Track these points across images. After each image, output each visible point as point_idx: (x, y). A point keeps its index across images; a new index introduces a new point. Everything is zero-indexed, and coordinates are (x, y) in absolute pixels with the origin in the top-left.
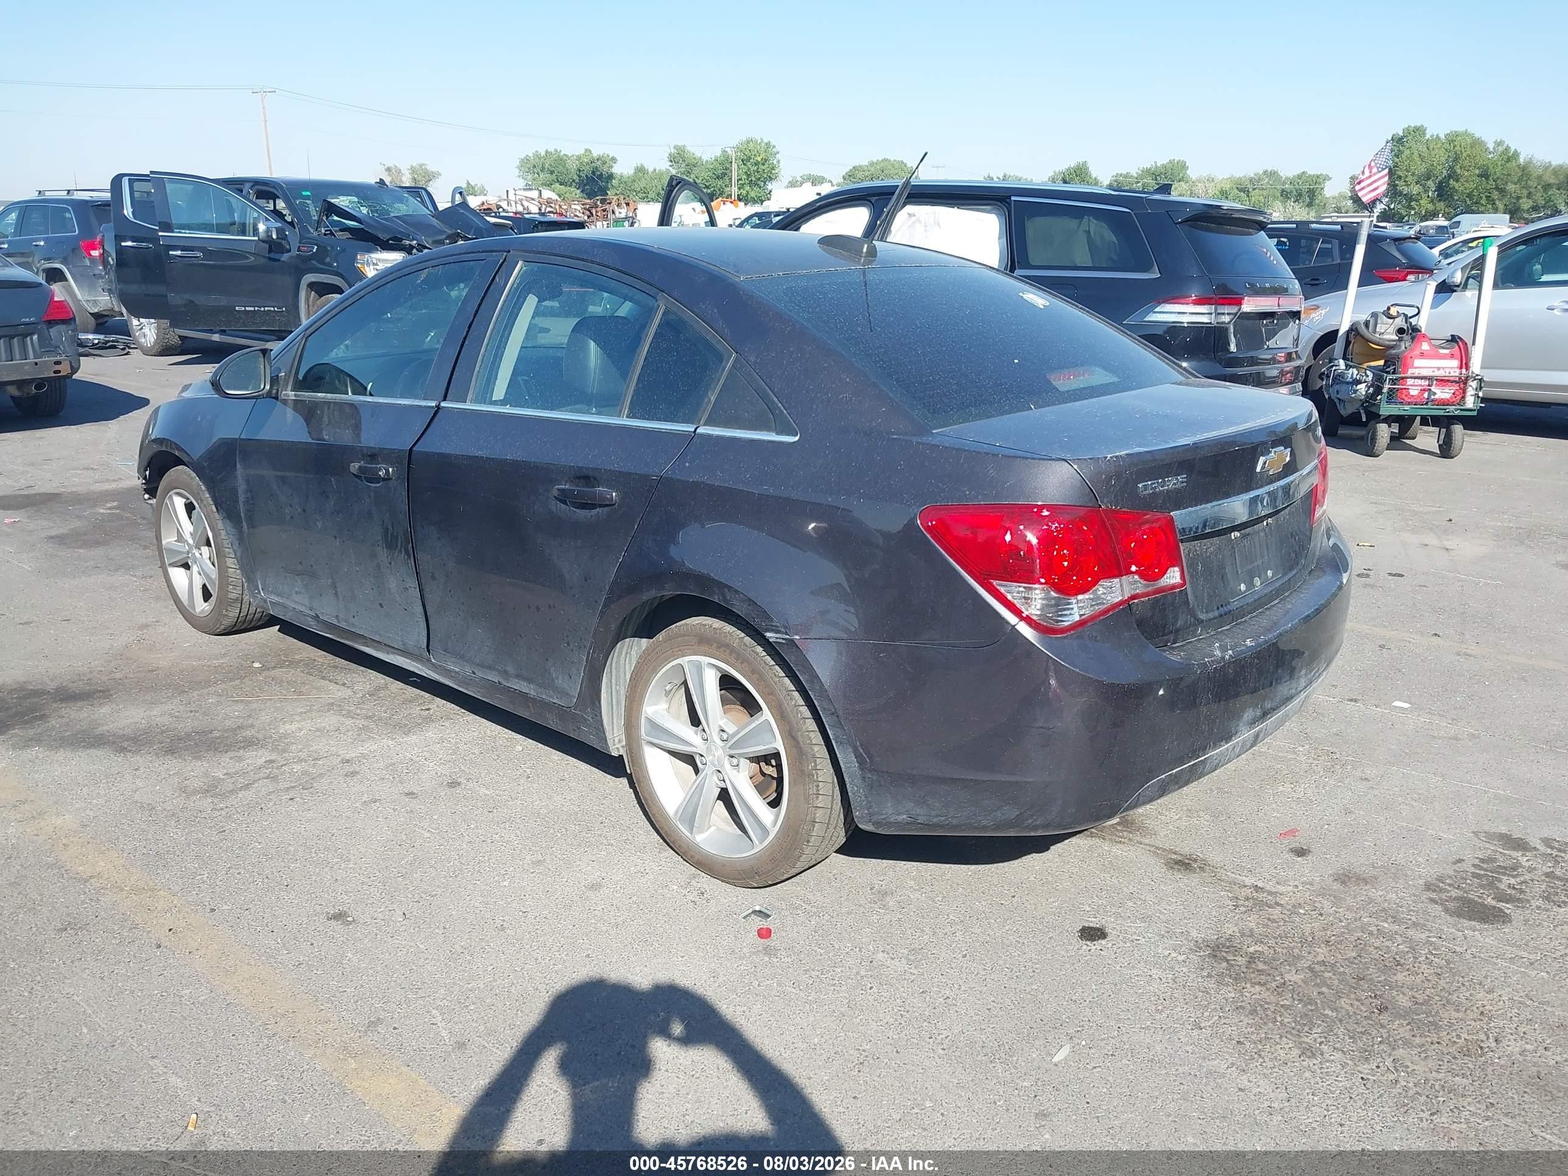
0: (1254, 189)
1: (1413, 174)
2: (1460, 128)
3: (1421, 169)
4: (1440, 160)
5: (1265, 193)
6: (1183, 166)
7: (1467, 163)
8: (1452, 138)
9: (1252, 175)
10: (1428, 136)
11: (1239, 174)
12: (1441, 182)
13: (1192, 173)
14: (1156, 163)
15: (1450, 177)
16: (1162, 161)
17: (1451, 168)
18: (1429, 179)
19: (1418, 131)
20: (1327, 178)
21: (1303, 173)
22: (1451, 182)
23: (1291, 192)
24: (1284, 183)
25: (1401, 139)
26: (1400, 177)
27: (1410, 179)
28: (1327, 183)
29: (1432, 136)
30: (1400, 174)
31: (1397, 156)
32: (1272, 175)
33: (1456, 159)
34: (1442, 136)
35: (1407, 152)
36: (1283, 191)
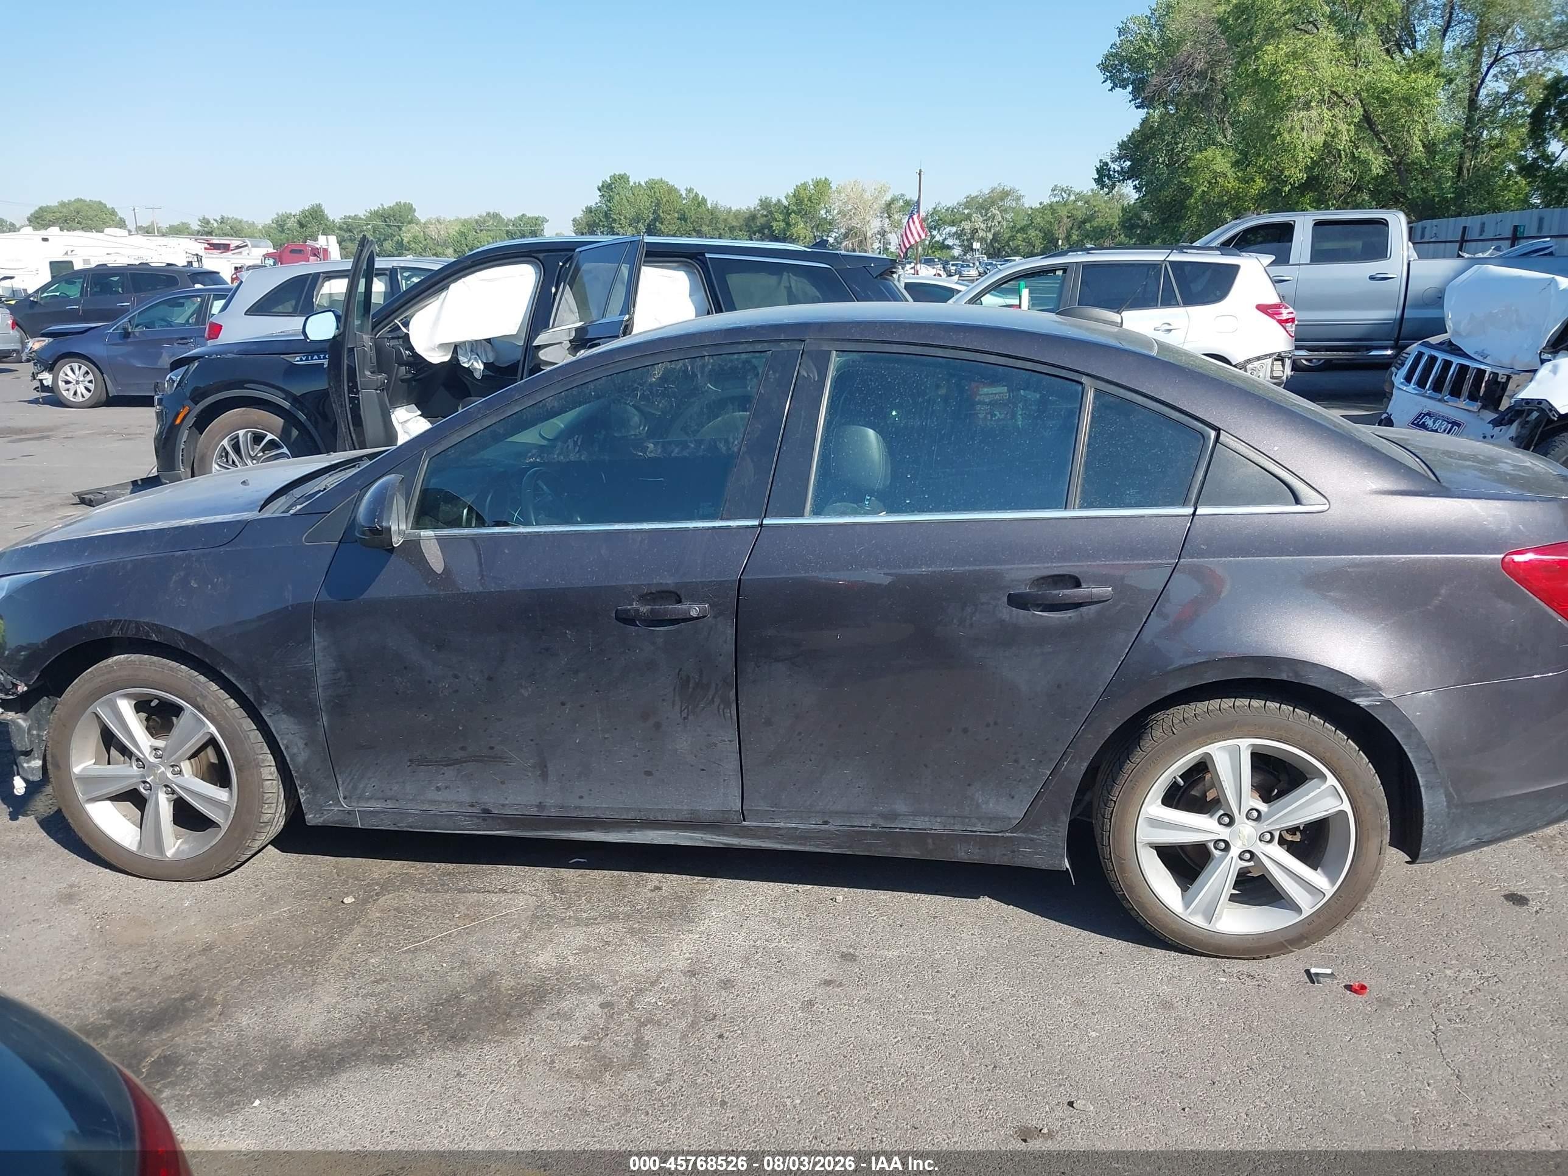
0: (481, 231)
1: (625, 218)
2: (657, 178)
3: (630, 213)
4: (645, 203)
5: (492, 234)
6: (410, 209)
7: (667, 208)
8: (651, 185)
9: (477, 217)
10: (631, 184)
11: (465, 216)
12: (649, 225)
13: (421, 215)
14: (382, 205)
15: (655, 220)
16: (389, 203)
17: (655, 212)
18: (638, 222)
19: (623, 178)
20: (545, 220)
21: (523, 215)
22: (657, 224)
23: (515, 233)
24: (507, 225)
25: (610, 185)
26: (614, 220)
27: (623, 221)
28: (546, 225)
29: (635, 183)
30: (615, 217)
31: (609, 201)
32: (496, 216)
33: (658, 205)
34: (643, 184)
35: (617, 198)
36: (508, 232)
